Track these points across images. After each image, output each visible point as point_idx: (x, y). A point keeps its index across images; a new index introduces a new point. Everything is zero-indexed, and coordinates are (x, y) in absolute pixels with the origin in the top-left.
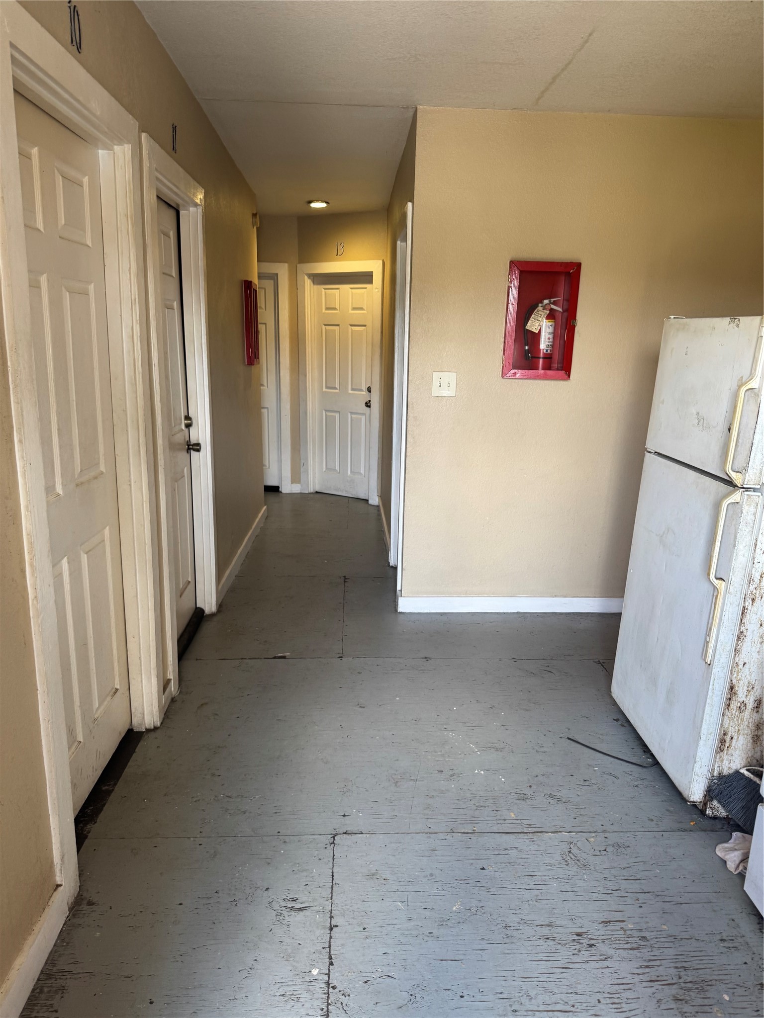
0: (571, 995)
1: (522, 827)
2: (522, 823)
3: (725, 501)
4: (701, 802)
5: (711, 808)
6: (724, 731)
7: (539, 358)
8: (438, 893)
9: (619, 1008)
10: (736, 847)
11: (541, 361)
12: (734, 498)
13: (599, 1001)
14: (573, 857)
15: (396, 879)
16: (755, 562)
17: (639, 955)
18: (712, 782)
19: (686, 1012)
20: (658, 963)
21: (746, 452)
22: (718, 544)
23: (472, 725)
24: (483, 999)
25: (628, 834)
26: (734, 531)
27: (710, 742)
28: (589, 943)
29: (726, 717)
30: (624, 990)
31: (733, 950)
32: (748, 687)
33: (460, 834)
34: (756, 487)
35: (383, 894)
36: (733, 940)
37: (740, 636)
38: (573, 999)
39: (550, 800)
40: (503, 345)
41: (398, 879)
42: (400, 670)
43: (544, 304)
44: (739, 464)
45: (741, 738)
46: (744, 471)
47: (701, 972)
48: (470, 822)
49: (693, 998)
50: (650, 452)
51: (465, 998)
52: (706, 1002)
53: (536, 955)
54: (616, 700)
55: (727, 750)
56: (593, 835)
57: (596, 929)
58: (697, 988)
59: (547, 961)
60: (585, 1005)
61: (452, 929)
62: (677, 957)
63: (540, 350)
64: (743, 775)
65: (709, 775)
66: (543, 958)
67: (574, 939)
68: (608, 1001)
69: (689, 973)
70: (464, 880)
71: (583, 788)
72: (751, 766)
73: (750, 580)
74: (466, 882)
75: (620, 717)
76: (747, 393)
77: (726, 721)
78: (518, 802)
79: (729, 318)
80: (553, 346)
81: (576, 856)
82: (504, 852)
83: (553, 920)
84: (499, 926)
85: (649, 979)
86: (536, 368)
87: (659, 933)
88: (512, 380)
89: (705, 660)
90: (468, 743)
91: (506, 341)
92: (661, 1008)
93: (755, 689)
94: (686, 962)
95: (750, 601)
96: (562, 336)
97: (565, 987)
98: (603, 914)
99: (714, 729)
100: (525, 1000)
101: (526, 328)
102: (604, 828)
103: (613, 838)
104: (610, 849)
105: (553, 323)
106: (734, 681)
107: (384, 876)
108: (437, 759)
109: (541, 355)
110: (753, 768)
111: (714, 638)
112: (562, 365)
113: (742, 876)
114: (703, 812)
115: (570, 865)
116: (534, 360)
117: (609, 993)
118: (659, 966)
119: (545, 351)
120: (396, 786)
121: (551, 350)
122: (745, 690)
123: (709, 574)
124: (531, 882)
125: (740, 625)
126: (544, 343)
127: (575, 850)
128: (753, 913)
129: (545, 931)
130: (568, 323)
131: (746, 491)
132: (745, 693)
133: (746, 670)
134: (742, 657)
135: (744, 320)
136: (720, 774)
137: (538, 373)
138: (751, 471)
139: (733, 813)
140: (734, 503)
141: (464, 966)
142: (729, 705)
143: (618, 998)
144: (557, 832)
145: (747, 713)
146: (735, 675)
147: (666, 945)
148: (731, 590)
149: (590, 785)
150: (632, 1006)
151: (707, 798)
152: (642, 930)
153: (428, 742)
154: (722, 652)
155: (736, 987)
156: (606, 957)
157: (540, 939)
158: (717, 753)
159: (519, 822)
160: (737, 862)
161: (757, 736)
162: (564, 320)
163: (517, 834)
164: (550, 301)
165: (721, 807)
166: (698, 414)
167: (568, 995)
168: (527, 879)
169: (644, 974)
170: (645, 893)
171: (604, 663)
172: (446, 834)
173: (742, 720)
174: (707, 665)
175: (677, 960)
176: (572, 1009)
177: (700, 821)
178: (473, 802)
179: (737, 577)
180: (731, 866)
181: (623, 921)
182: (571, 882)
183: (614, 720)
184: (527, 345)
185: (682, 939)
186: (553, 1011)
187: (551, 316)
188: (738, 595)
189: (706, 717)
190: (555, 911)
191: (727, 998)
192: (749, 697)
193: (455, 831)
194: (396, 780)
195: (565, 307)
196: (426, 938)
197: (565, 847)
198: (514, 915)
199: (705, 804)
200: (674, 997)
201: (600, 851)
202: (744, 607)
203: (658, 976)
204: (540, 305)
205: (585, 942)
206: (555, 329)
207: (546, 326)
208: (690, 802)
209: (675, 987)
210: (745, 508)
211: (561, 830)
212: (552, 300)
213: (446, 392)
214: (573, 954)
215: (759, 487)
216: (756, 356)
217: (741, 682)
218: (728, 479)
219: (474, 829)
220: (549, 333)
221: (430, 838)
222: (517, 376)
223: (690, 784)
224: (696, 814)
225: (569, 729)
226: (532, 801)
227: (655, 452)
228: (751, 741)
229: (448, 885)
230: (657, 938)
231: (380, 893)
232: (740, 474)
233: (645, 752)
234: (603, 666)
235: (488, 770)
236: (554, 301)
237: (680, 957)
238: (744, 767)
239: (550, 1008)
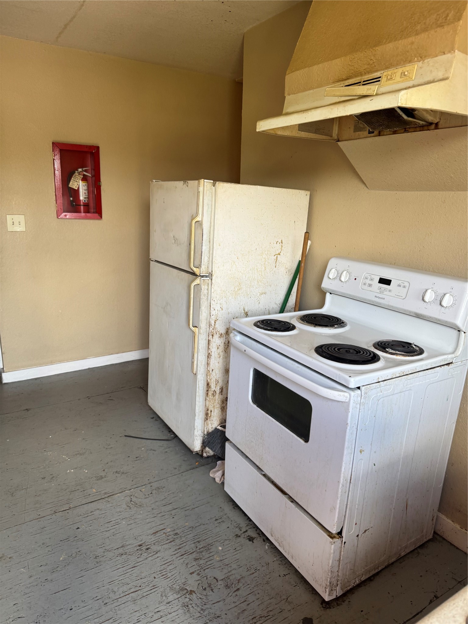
0: (139, 581)
1: (100, 496)
2: (100, 493)
3: (192, 284)
4: (200, 451)
5: (205, 452)
6: (207, 409)
7: (81, 205)
8: (49, 553)
9: (166, 577)
10: (219, 469)
11: (82, 207)
12: (197, 282)
13: (155, 578)
14: (133, 503)
15: (18, 555)
16: (211, 315)
17: (174, 544)
18: (204, 437)
19: (201, 564)
20: (185, 544)
21: (200, 256)
22: (192, 308)
23: (63, 444)
24: (86, 604)
25: (164, 480)
26: (199, 300)
27: (201, 416)
28: (146, 548)
29: (207, 401)
30: (168, 566)
31: (221, 523)
32: (216, 382)
33: (60, 513)
34: (207, 275)
35: (9, 567)
36: (221, 518)
37: (209, 356)
38: (139, 582)
39: (117, 475)
40: (55, 196)
41: (20, 554)
42: (8, 421)
43: (79, 171)
44: (197, 264)
45: (216, 410)
46: (200, 267)
47: (207, 540)
48: (67, 503)
49: (204, 555)
50: (153, 261)
51: (73, 609)
52: (211, 554)
53: (116, 566)
54: (151, 406)
55: (210, 418)
56: (144, 487)
57: (150, 539)
58: (206, 550)
59: (123, 567)
60: (147, 583)
61: (61, 572)
62: (194, 537)
63: (80, 200)
64: (219, 429)
65: (202, 435)
66: (120, 567)
67: (137, 549)
68: (160, 575)
69: (201, 543)
70: (66, 539)
71: (136, 462)
72: (222, 424)
73: (210, 325)
74: (67, 540)
75: (155, 416)
76: (196, 224)
77: (207, 403)
78: (97, 482)
79: (183, 181)
80: (88, 198)
81: (135, 502)
82: (90, 514)
83: (125, 543)
84: (91, 559)
85: (180, 555)
86: (80, 212)
87: (184, 528)
88: (64, 220)
89: (193, 372)
90: (61, 456)
91: (57, 194)
92: (188, 567)
93: (219, 382)
94: (199, 538)
95: (211, 336)
96: (93, 192)
97: (135, 578)
98: (153, 529)
99: (202, 409)
100: (112, 595)
101: (69, 186)
102: (150, 481)
103: (155, 485)
104: (154, 492)
105: (86, 184)
106: (209, 380)
107: (9, 556)
108: (41, 471)
109: (82, 204)
110: (223, 424)
111: (196, 360)
112: (96, 210)
113: (223, 483)
114: (202, 456)
115: (132, 508)
116: (77, 206)
117: (160, 571)
118: (185, 546)
119: (83, 201)
120: (12, 496)
121: (87, 201)
122: (214, 384)
123: (189, 325)
124: (109, 526)
125: (208, 350)
126: (82, 196)
127: (134, 499)
128: (230, 500)
129: (121, 551)
130: (96, 183)
131: (202, 277)
132: (215, 386)
133: (214, 373)
134: (212, 366)
135: (191, 182)
136: (207, 432)
137: (81, 215)
138: (203, 267)
139: (216, 451)
140: (197, 284)
141: (71, 591)
142: (208, 394)
143: (165, 572)
144: (122, 492)
145: (217, 396)
146: (209, 377)
147: (188, 533)
148: (201, 332)
149: (140, 459)
150: (173, 573)
151: (203, 447)
152: (175, 530)
153: (33, 462)
154: (200, 366)
155: (224, 541)
156: (156, 552)
157: (117, 556)
158: (205, 421)
159: (99, 493)
160: (220, 477)
161: (223, 407)
162: (93, 182)
163: (98, 501)
164: (83, 170)
165: (210, 450)
166: (174, 237)
167: (137, 581)
168: (106, 525)
169: (178, 553)
170: (175, 509)
171: (143, 387)
172: (51, 515)
173: (215, 400)
174: (194, 375)
175: (194, 539)
176: (140, 588)
177: (201, 461)
178: (68, 490)
179: (203, 325)
180: (218, 480)
181: (165, 529)
182: (133, 518)
183: (151, 418)
184: (72, 197)
185: (196, 527)
186: (129, 594)
187: (85, 179)
188: (205, 334)
189: (197, 403)
190: (125, 537)
191: (220, 548)
192: (216, 387)
193: (57, 512)
194: (12, 492)
195: (93, 174)
196: (44, 584)
197: (128, 499)
198: (100, 549)
199: (202, 451)
200: (195, 558)
201: (148, 495)
202: (209, 340)
203: (185, 551)
204: (76, 172)
205: (144, 548)
206: (88, 187)
207: (82, 186)
208: (194, 452)
209: (194, 553)
210: (203, 287)
211: (125, 490)
212: (84, 169)
213: (18, 229)
214: (138, 558)
215: (208, 275)
216: (198, 202)
217: (212, 380)
218: (193, 272)
219: (70, 506)
220: (85, 190)
221: (40, 521)
222: (68, 217)
223: (193, 442)
224: (198, 458)
225: (125, 430)
226: (105, 479)
227: (155, 261)
228: (221, 410)
229: (56, 546)
230: (183, 531)
231: (7, 568)
232: (198, 269)
233: (169, 432)
234: (143, 389)
235: (76, 468)
236: (85, 170)
237: (196, 536)
238: (219, 425)
239: (127, 593)
